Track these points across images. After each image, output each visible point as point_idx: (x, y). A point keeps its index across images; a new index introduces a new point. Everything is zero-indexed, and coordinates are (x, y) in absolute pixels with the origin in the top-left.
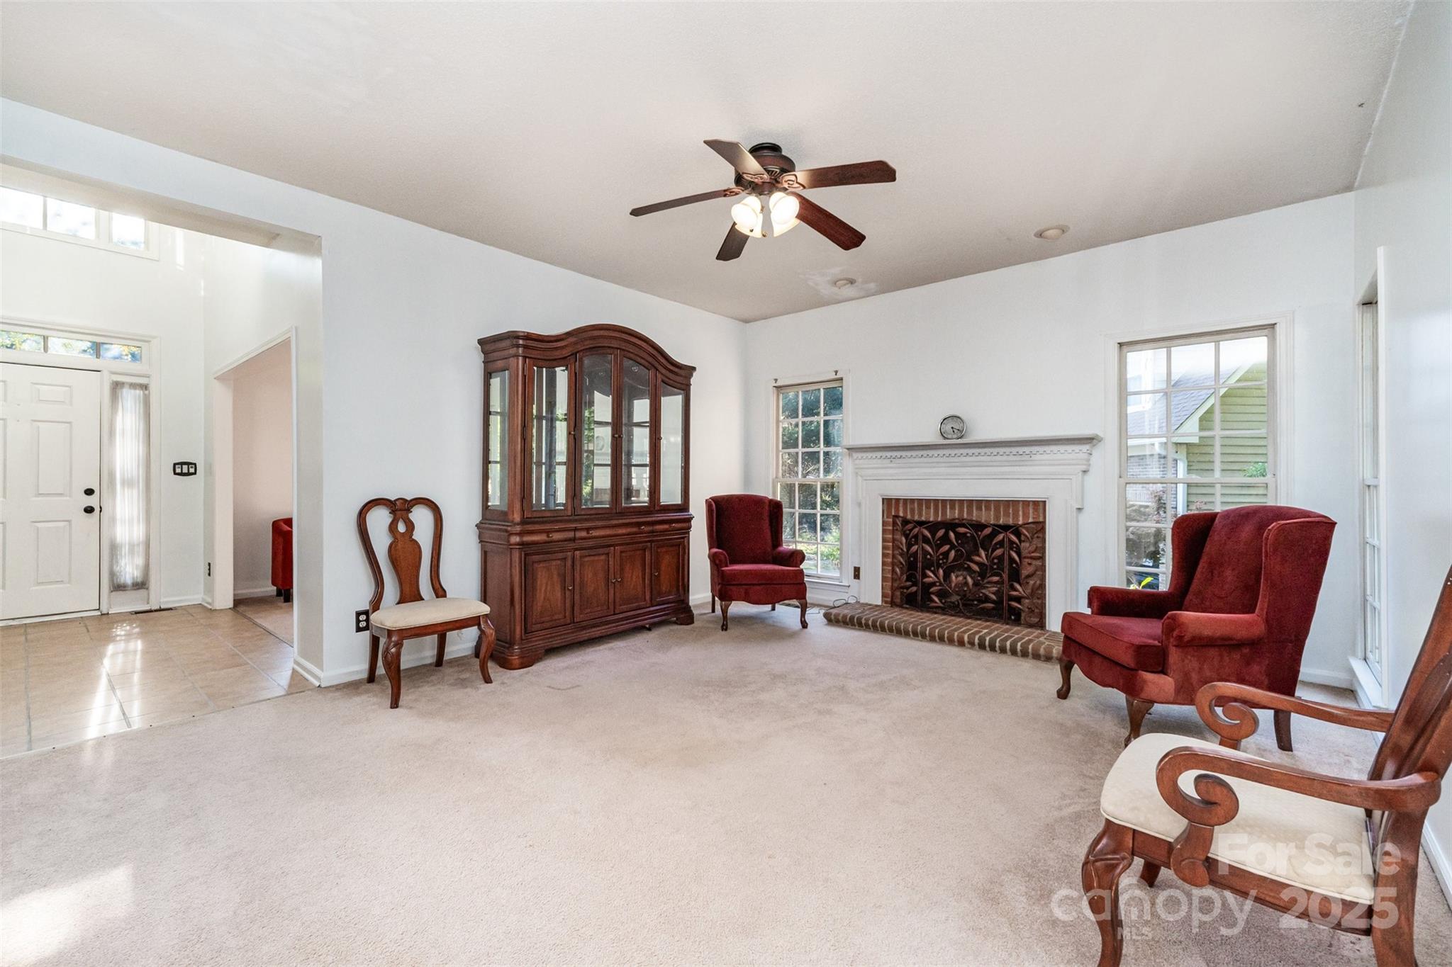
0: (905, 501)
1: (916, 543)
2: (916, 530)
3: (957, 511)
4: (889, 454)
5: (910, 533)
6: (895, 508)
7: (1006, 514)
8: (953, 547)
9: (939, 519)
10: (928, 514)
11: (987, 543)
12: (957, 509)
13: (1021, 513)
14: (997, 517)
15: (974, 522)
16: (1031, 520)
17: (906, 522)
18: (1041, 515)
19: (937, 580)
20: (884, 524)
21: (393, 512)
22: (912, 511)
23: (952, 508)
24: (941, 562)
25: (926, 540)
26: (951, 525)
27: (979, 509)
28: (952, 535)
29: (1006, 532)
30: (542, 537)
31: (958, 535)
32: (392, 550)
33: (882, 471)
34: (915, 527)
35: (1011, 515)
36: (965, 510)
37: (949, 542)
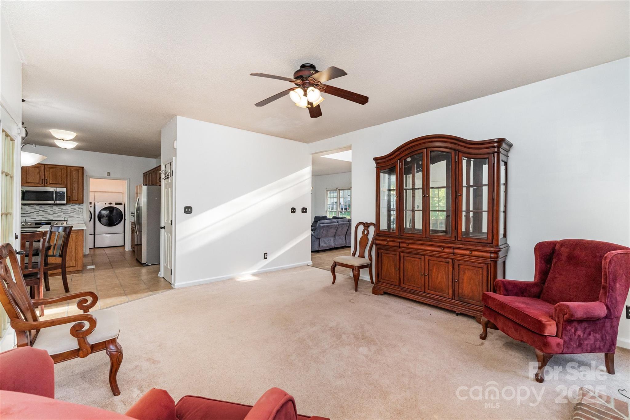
21: (364, 226)
30: (385, 243)
32: (361, 238)
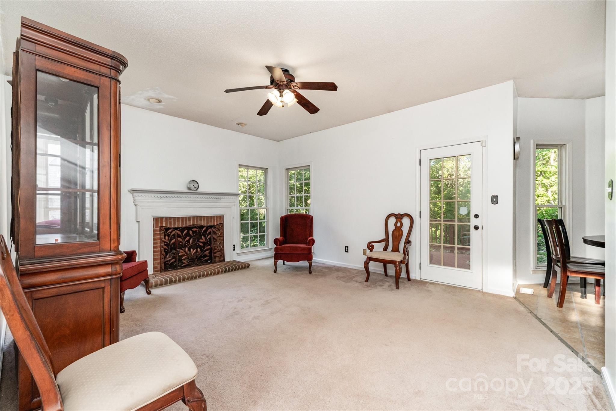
0: (166, 218)
1: (174, 238)
2: (173, 233)
3: (191, 222)
4: (159, 195)
5: (171, 234)
6: (160, 223)
7: (211, 221)
8: (191, 237)
9: (184, 226)
10: (178, 224)
11: (205, 234)
12: (192, 220)
13: (216, 220)
14: (208, 223)
15: (199, 226)
16: (219, 223)
17: (167, 229)
18: (222, 221)
19: (185, 253)
20: (154, 231)
22: (170, 223)
23: (190, 220)
24: (187, 245)
25: (179, 236)
26: (189, 228)
27: (201, 220)
28: (191, 232)
29: (212, 228)
31: (193, 231)
33: (154, 204)
34: (173, 231)
35: (212, 222)
36: (195, 220)
37: (190, 235)
